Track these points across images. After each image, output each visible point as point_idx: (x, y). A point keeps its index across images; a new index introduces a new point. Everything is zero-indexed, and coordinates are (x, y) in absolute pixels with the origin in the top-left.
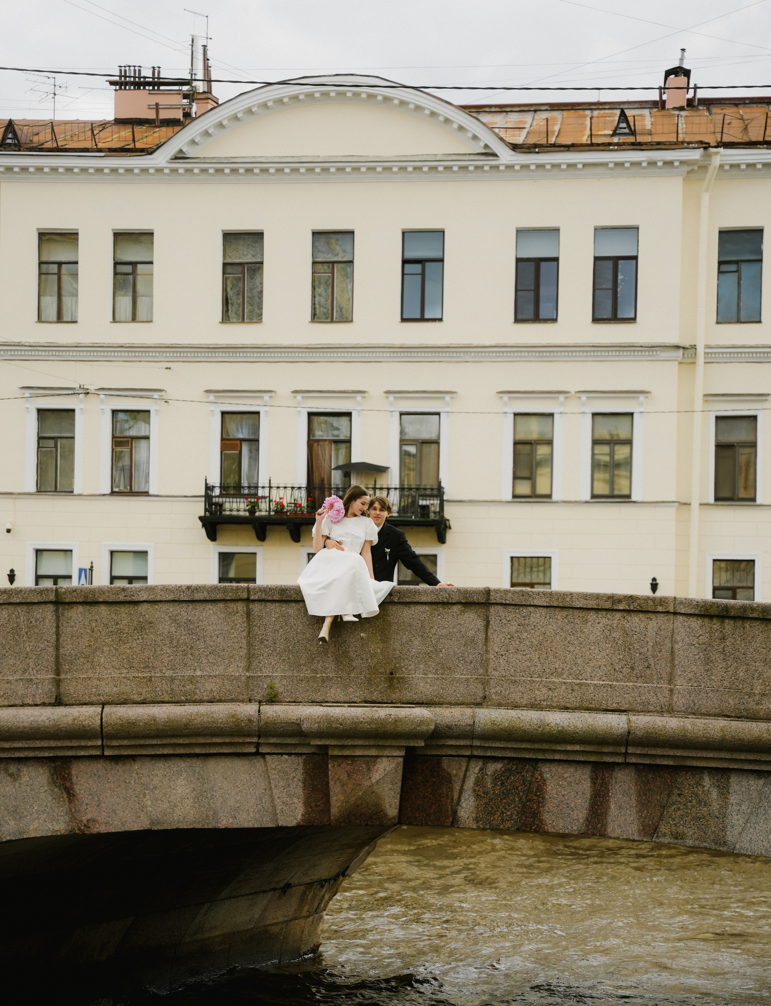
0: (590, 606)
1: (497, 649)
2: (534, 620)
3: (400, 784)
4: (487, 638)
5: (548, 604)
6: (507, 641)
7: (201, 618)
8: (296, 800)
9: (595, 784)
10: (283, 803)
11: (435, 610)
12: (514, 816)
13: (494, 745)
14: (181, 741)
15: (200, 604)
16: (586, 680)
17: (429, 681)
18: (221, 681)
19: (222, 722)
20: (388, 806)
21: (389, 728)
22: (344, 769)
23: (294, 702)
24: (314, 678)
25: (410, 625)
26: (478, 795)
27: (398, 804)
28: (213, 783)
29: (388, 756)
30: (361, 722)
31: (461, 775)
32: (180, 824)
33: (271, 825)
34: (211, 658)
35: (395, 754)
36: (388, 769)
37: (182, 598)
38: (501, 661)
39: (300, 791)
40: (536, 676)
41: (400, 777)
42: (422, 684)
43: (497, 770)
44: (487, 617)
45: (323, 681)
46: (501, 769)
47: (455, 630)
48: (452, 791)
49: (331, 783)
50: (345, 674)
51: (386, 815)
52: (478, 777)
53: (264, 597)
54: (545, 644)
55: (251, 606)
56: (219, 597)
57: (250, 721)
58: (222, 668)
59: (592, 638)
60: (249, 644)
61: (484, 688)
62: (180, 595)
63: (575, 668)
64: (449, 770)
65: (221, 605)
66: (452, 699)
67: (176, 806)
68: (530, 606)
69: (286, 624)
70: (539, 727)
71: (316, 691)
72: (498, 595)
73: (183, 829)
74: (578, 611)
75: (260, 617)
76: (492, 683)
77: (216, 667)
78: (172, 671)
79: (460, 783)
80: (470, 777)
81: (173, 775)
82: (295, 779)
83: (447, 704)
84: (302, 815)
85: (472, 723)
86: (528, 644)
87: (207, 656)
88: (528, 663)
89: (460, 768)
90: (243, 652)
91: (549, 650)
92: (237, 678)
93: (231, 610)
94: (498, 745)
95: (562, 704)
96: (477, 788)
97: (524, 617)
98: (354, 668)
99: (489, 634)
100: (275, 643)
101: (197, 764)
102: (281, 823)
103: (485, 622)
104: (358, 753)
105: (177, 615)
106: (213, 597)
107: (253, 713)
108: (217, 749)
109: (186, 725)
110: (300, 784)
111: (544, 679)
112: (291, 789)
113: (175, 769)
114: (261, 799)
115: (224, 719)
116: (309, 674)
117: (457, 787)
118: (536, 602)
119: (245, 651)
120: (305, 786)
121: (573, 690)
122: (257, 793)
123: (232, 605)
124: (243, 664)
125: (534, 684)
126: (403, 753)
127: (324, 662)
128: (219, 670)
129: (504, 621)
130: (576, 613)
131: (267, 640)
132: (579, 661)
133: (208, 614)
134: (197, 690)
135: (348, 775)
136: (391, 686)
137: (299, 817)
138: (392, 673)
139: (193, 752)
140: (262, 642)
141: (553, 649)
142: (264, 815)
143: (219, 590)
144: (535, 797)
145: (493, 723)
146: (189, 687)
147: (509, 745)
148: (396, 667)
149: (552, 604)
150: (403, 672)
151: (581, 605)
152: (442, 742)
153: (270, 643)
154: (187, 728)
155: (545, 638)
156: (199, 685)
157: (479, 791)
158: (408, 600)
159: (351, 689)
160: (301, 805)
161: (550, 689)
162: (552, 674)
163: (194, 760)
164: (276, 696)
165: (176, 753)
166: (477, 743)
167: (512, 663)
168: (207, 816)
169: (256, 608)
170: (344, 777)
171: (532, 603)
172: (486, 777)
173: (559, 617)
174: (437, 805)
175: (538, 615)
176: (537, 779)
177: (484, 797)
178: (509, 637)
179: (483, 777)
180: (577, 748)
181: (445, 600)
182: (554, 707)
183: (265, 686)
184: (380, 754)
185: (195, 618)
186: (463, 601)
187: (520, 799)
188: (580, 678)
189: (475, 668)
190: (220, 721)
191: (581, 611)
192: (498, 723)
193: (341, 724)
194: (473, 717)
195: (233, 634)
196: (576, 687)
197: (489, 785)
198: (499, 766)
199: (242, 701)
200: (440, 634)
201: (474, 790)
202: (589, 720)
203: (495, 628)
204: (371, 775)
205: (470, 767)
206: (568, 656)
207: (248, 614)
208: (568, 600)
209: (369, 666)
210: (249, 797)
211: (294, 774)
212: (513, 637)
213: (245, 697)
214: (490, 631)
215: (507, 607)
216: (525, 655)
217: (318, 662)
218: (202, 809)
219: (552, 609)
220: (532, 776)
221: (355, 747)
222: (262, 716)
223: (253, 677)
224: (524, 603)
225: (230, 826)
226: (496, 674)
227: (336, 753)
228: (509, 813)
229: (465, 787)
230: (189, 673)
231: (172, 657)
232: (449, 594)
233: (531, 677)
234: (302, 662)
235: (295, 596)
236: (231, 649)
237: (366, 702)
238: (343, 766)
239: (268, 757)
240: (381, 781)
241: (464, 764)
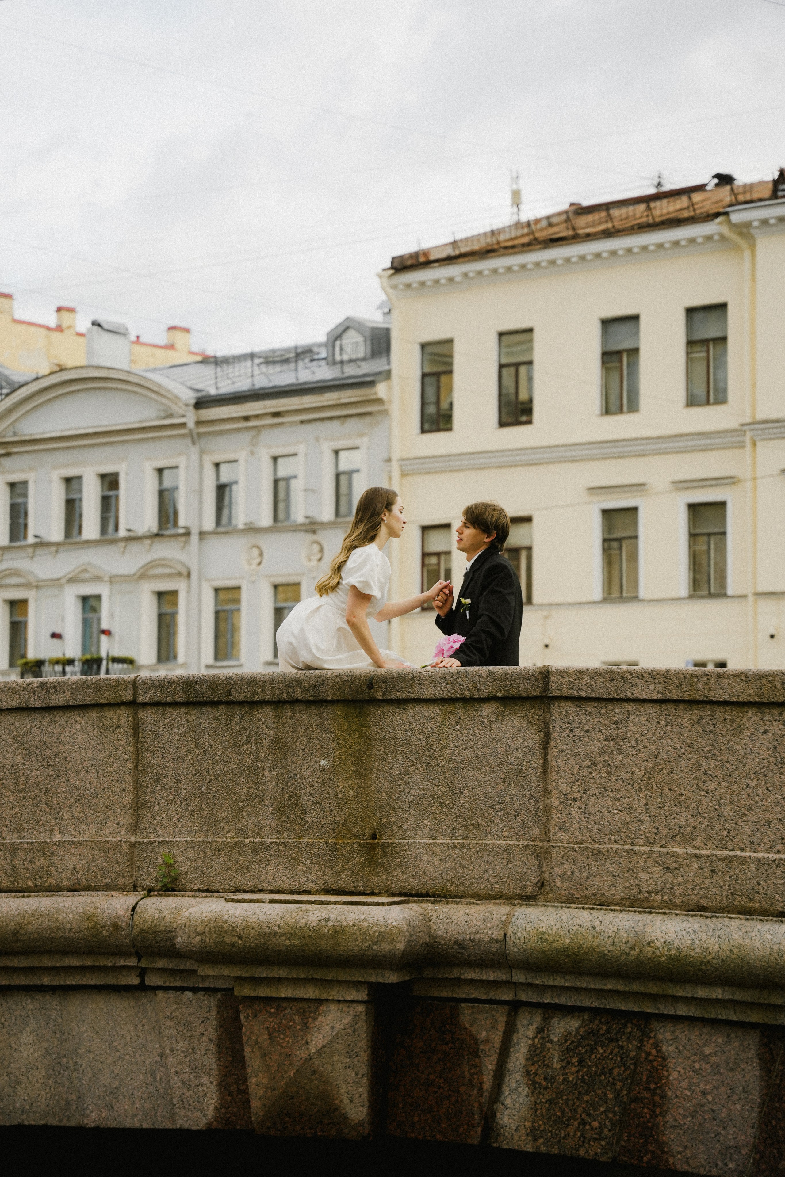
0: (744, 698)
1: (564, 788)
2: (635, 729)
3: (365, 1057)
4: (545, 766)
5: (660, 696)
6: (584, 772)
7: (62, 737)
8: (205, 1080)
9: (770, 1071)
10: (184, 1083)
11: (451, 712)
12: (606, 1131)
13: (551, 982)
14: (15, 962)
15: (61, 714)
16: (742, 850)
17: (438, 850)
18: (89, 851)
19: (71, 929)
20: (346, 1101)
21: (325, 945)
22: (263, 1023)
23: (207, 891)
24: (239, 845)
25: (407, 744)
26: (534, 1083)
27: (365, 1096)
28: (77, 1041)
29: (339, 1001)
30: (275, 934)
31: (497, 1039)
32: (24, 1116)
33: (169, 1125)
34: (77, 809)
35: (349, 998)
36: (339, 1026)
37: (32, 704)
38: (574, 811)
39: (211, 1062)
40: (641, 841)
41: (362, 1042)
42: (425, 857)
43: (570, 1033)
44: (547, 724)
45: (255, 852)
46: (577, 1030)
47: (487, 751)
48: (480, 1073)
49: (247, 1050)
50: (291, 840)
51: (345, 1118)
52: (533, 1045)
53: (159, 696)
54: (658, 777)
55: (141, 715)
56: (89, 699)
57: (116, 926)
58: (93, 828)
59: (752, 763)
60: (137, 784)
61: (540, 866)
62: (29, 698)
63: (718, 827)
64: (474, 1030)
65: (94, 714)
66: (481, 887)
67: (18, 1082)
68: (627, 700)
69: (197, 746)
70: (632, 948)
71: (244, 869)
72: (563, 681)
73: (30, 1126)
74: (721, 708)
75: (156, 735)
76: (554, 855)
77: (84, 826)
78: (16, 835)
79: (494, 1057)
80: (518, 1044)
81: (15, 1024)
82: (204, 1038)
83: (471, 897)
84: (216, 1107)
85: (501, 937)
86: (625, 776)
87: (70, 806)
88: (625, 816)
89: (493, 1027)
90: (128, 799)
91: (666, 788)
92: (115, 847)
93: (108, 723)
94: (559, 981)
95: (693, 899)
96: (533, 1069)
97: (616, 722)
98: (309, 827)
99: (549, 758)
100: (178, 781)
101: (53, 1003)
102: (182, 1123)
103: (542, 735)
104: (285, 992)
105: (25, 734)
106: (80, 699)
107: (121, 913)
108: (77, 978)
109: (15, 934)
110: (212, 1047)
111: (656, 848)
112: (197, 1057)
113: (18, 1013)
114: (153, 1074)
115: (74, 925)
116: (231, 838)
117: (490, 1066)
118: (637, 693)
119: (131, 797)
120: (219, 1052)
121: (713, 871)
122: (147, 1063)
123: (110, 714)
124: (126, 821)
125: (635, 859)
126: (362, 995)
127: (258, 815)
128: (88, 833)
129: (578, 732)
130: (719, 712)
131: (166, 776)
132: (726, 811)
133: (73, 731)
134: (53, 869)
135: (270, 1035)
136: (371, 862)
137: (211, 1112)
138: (374, 837)
139: (39, 983)
140: (157, 780)
141: (673, 787)
142: (159, 1106)
143: (89, 687)
144: (645, 1094)
145: (541, 937)
146: (41, 862)
147: (581, 983)
148: (381, 824)
149: (669, 696)
150: (394, 835)
151: (726, 697)
152: (455, 973)
153: (169, 781)
154: (18, 940)
155: (656, 764)
156: (55, 859)
157: (536, 1074)
158: (400, 695)
159: (302, 867)
160: (213, 1088)
161: (668, 868)
162: (673, 837)
163: (48, 998)
164: (175, 880)
165: (13, 984)
166: (519, 977)
167: (595, 814)
168: (68, 1103)
169: (148, 716)
170: (264, 1038)
171: (630, 696)
172: (549, 1045)
173: (685, 722)
174: (453, 1099)
175: (643, 719)
176: (648, 1054)
177: (546, 1088)
178: (588, 762)
179: (543, 1045)
180: (718, 993)
181: (466, 693)
182: (676, 906)
183: (160, 861)
184: (324, 996)
185: (53, 740)
186: (500, 695)
187: (618, 1095)
188: (730, 845)
189: (525, 826)
190: (68, 926)
191: (728, 709)
192: (551, 939)
193: (240, 938)
194: (505, 924)
195: (111, 766)
196: (721, 866)
197: (557, 1065)
198: (574, 1024)
199: (122, 889)
200: (460, 759)
201: (528, 1073)
202: (736, 936)
203: (560, 746)
204: (309, 1037)
205: (519, 1026)
206: (705, 801)
207: (136, 729)
208: (700, 686)
209: (335, 822)
210: (134, 1068)
211: (201, 1029)
212: (595, 764)
213: (128, 881)
214: (553, 752)
215: (583, 704)
216: (618, 800)
217: (249, 815)
218: (60, 1089)
219: (670, 706)
220: (639, 1048)
221: (279, 980)
222: (136, 917)
223: (143, 843)
224: (615, 695)
225: (104, 1124)
226: (564, 836)
227: (247, 991)
228: (595, 1124)
229: (510, 1065)
230: (43, 837)
231: (17, 809)
232: (474, 682)
233: (632, 844)
234: (222, 815)
235: (209, 694)
236: (108, 793)
237: (328, 891)
238: (261, 1017)
239: (160, 994)
240: (327, 1050)
241: (502, 1019)
